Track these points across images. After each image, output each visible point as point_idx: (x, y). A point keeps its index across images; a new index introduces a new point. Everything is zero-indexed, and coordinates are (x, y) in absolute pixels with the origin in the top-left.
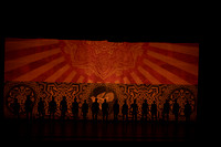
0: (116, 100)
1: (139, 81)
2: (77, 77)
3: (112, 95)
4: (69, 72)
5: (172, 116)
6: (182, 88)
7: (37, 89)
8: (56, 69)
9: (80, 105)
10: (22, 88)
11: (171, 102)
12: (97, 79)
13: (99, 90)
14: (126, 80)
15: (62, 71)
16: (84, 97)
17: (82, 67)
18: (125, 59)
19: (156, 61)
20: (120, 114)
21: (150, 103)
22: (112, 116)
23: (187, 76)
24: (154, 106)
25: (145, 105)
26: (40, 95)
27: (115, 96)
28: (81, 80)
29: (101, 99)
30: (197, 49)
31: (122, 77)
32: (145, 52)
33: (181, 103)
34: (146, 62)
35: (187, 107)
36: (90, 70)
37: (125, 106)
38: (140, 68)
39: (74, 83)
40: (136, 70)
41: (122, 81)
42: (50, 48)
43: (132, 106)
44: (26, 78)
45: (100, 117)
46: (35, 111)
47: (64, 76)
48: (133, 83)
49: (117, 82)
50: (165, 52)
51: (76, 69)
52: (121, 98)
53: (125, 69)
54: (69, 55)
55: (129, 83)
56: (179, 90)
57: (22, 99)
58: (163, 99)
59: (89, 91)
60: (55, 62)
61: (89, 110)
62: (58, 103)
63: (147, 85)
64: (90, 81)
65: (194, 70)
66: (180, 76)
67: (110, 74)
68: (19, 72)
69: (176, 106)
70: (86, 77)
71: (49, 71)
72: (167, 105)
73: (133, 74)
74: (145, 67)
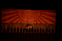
0: (33, 28)
1: (39, 23)
2: (22, 22)
3: (31, 26)
4: (19, 20)
5: (48, 32)
6: (51, 24)
7: (10, 25)
8: (16, 19)
9: (23, 29)
10: (6, 25)
11: (48, 29)
12: (27, 22)
13: (28, 25)
14: (35, 22)
15: (18, 20)
16: (23, 27)
17: (23, 19)
18: (35, 16)
19: (44, 17)
20: (34, 32)
21: (42, 29)
22: (31, 32)
23: (52, 21)
24: (43, 30)
25: (41, 29)
26: (11, 27)
27: (32, 27)
28: (23, 22)
29: (28, 28)
30: (55, 14)
31: (34, 21)
32: (41, 15)
33: (51, 29)
34: (41, 17)
35: (53, 30)
36: (25, 20)
37: (35, 30)
38: (39, 19)
39: (21, 23)
40: (38, 19)
41: (34, 23)
42: (14, 13)
43: (37, 29)
44: (7, 22)
45: (28, 33)
46: (10, 31)
47: (18, 21)
48: (37, 23)
49: (33, 23)
50: (46, 15)
51: (21, 19)
52: (34, 27)
53: (35, 19)
54: (19, 15)
55: (36, 23)
56: (50, 25)
57: (6, 28)
58: (46, 28)
59: (25, 25)
60: (16, 17)
61: (25, 31)
62: (16, 29)
63: (41, 24)
64: (25, 23)
65: (54, 20)
66: (51, 21)
67: (31, 21)
68: (6, 20)
69: (49, 29)
70: (24, 22)
71: (14, 20)
72: (47, 29)
73: (37, 21)
74: (41, 19)
